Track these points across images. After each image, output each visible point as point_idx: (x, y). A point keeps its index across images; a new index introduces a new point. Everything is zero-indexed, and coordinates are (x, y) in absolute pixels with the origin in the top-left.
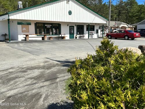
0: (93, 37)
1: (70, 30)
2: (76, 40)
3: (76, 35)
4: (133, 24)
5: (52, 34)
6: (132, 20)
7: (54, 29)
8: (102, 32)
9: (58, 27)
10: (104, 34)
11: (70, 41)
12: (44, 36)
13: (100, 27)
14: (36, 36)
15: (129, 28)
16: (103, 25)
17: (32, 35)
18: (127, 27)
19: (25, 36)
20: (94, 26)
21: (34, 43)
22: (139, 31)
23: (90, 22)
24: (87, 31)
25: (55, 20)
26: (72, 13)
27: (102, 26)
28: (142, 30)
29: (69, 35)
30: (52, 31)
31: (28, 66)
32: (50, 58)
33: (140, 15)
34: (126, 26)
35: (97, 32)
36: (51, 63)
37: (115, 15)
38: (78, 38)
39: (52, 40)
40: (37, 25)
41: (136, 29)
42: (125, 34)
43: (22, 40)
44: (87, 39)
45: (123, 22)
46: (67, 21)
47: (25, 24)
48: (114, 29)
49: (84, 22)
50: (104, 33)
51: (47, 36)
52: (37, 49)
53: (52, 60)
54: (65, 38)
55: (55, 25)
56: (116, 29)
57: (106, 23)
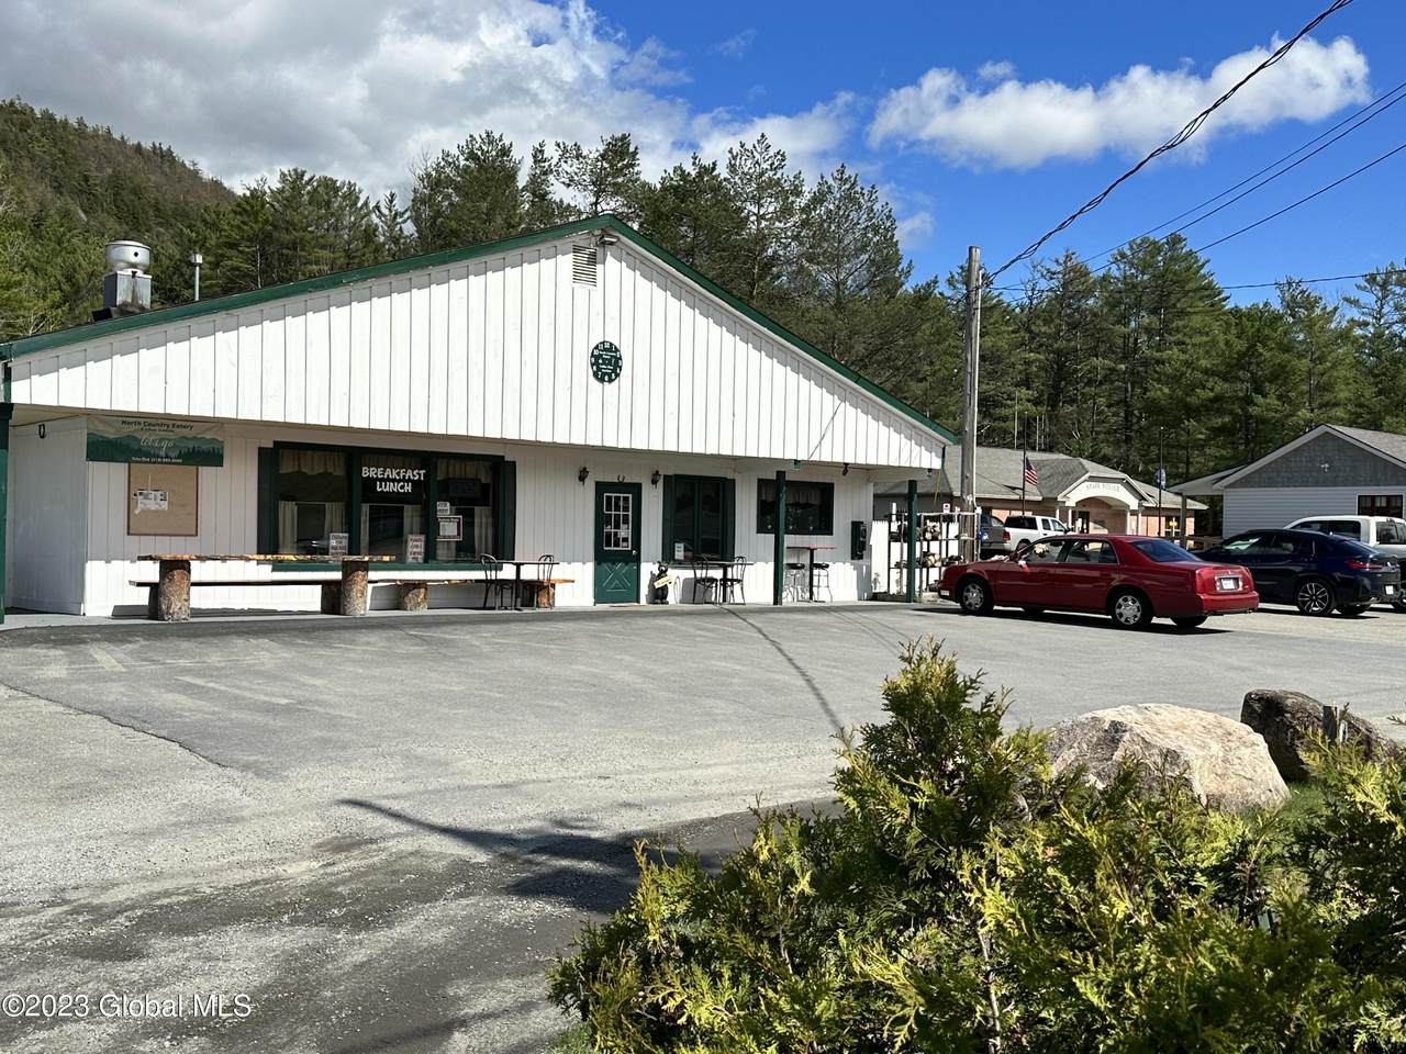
0: (822, 595)
1: (601, 520)
2: (660, 622)
3: (662, 573)
4: (1188, 478)
5: (430, 559)
6: (1180, 446)
7: (444, 508)
8: (899, 551)
9: (485, 487)
10: (924, 565)
11: (596, 626)
12: (349, 569)
13: (882, 500)
14: (265, 572)
15: (1148, 512)
16: (913, 484)
17: (223, 559)
18: (1133, 503)
19: (151, 572)
20: (826, 491)
21: (240, 642)
22: (1242, 546)
23: (791, 455)
24: (761, 529)
25: (456, 428)
26: (626, 364)
27: (906, 491)
28: (1269, 538)
29: (590, 566)
30: (429, 528)
31: (156, 887)
32: (385, 803)
33: (1248, 401)
34: (1118, 493)
35: (859, 547)
36: (401, 856)
37: (1023, 393)
38: (673, 597)
39: (423, 611)
40: (287, 467)
41: (1218, 531)
42: (1115, 570)
43: (121, 612)
44: (761, 611)
45: (1092, 458)
46: (578, 440)
47: (167, 460)
48: (1013, 522)
49: (739, 452)
50: (926, 554)
51: (372, 575)
52: (270, 709)
53: (405, 828)
54: (551, 598)
55: (456, 470)
56: (1032, 524)
57: (936, 464)
